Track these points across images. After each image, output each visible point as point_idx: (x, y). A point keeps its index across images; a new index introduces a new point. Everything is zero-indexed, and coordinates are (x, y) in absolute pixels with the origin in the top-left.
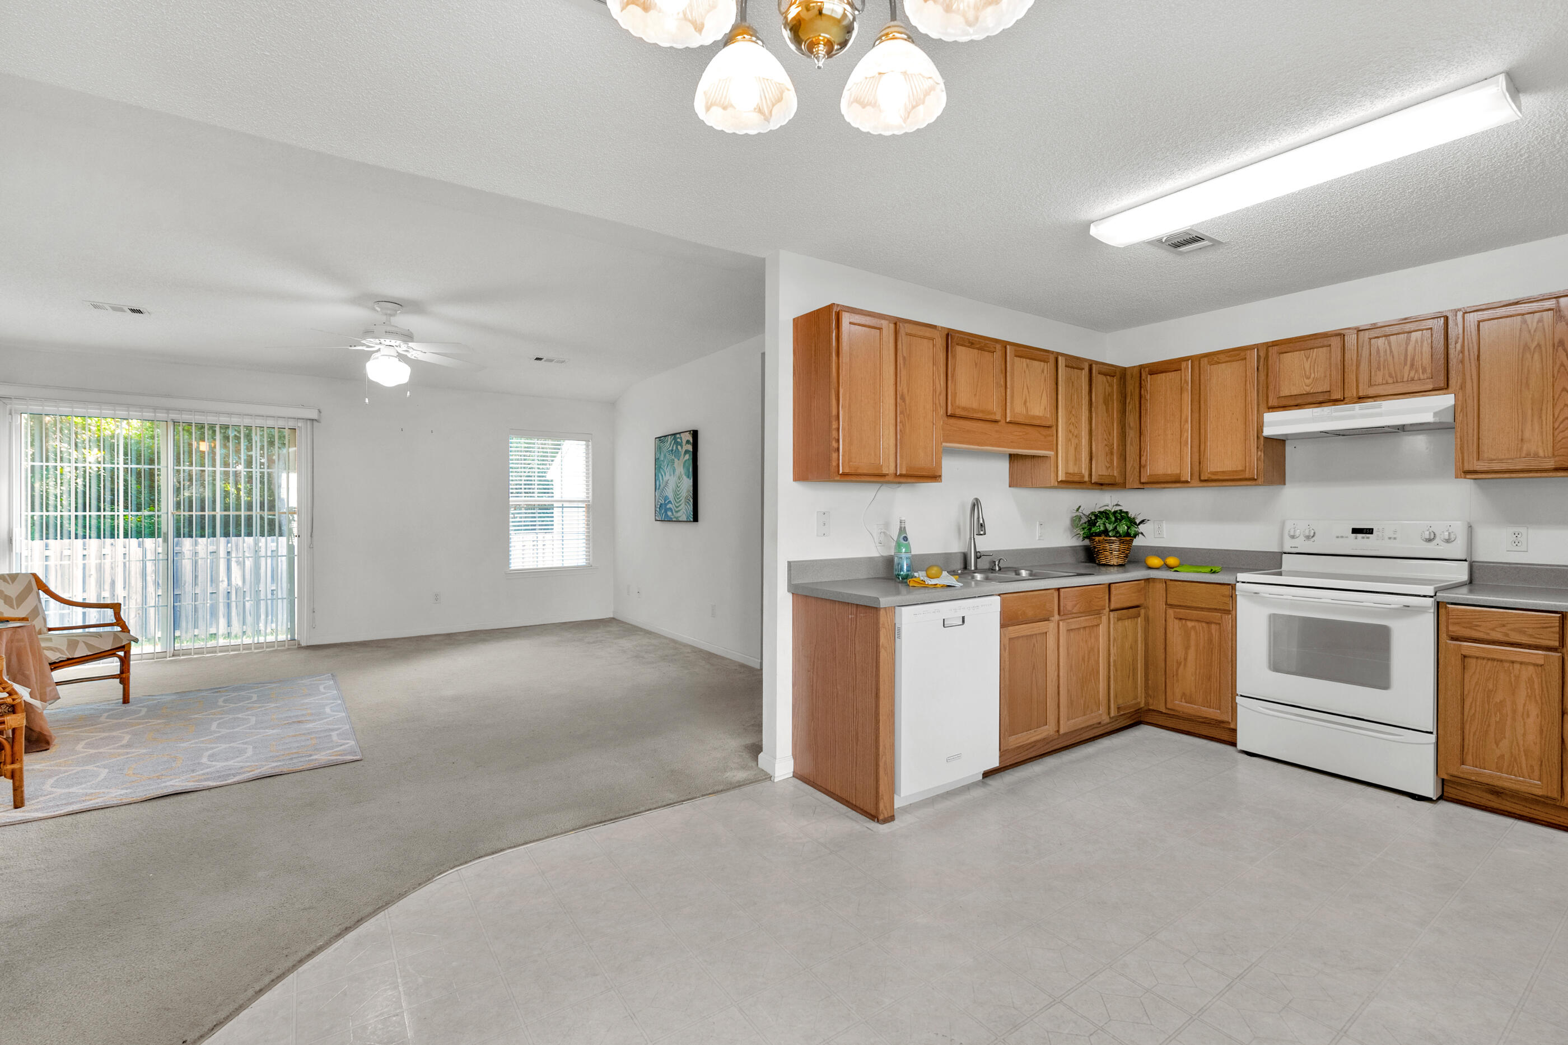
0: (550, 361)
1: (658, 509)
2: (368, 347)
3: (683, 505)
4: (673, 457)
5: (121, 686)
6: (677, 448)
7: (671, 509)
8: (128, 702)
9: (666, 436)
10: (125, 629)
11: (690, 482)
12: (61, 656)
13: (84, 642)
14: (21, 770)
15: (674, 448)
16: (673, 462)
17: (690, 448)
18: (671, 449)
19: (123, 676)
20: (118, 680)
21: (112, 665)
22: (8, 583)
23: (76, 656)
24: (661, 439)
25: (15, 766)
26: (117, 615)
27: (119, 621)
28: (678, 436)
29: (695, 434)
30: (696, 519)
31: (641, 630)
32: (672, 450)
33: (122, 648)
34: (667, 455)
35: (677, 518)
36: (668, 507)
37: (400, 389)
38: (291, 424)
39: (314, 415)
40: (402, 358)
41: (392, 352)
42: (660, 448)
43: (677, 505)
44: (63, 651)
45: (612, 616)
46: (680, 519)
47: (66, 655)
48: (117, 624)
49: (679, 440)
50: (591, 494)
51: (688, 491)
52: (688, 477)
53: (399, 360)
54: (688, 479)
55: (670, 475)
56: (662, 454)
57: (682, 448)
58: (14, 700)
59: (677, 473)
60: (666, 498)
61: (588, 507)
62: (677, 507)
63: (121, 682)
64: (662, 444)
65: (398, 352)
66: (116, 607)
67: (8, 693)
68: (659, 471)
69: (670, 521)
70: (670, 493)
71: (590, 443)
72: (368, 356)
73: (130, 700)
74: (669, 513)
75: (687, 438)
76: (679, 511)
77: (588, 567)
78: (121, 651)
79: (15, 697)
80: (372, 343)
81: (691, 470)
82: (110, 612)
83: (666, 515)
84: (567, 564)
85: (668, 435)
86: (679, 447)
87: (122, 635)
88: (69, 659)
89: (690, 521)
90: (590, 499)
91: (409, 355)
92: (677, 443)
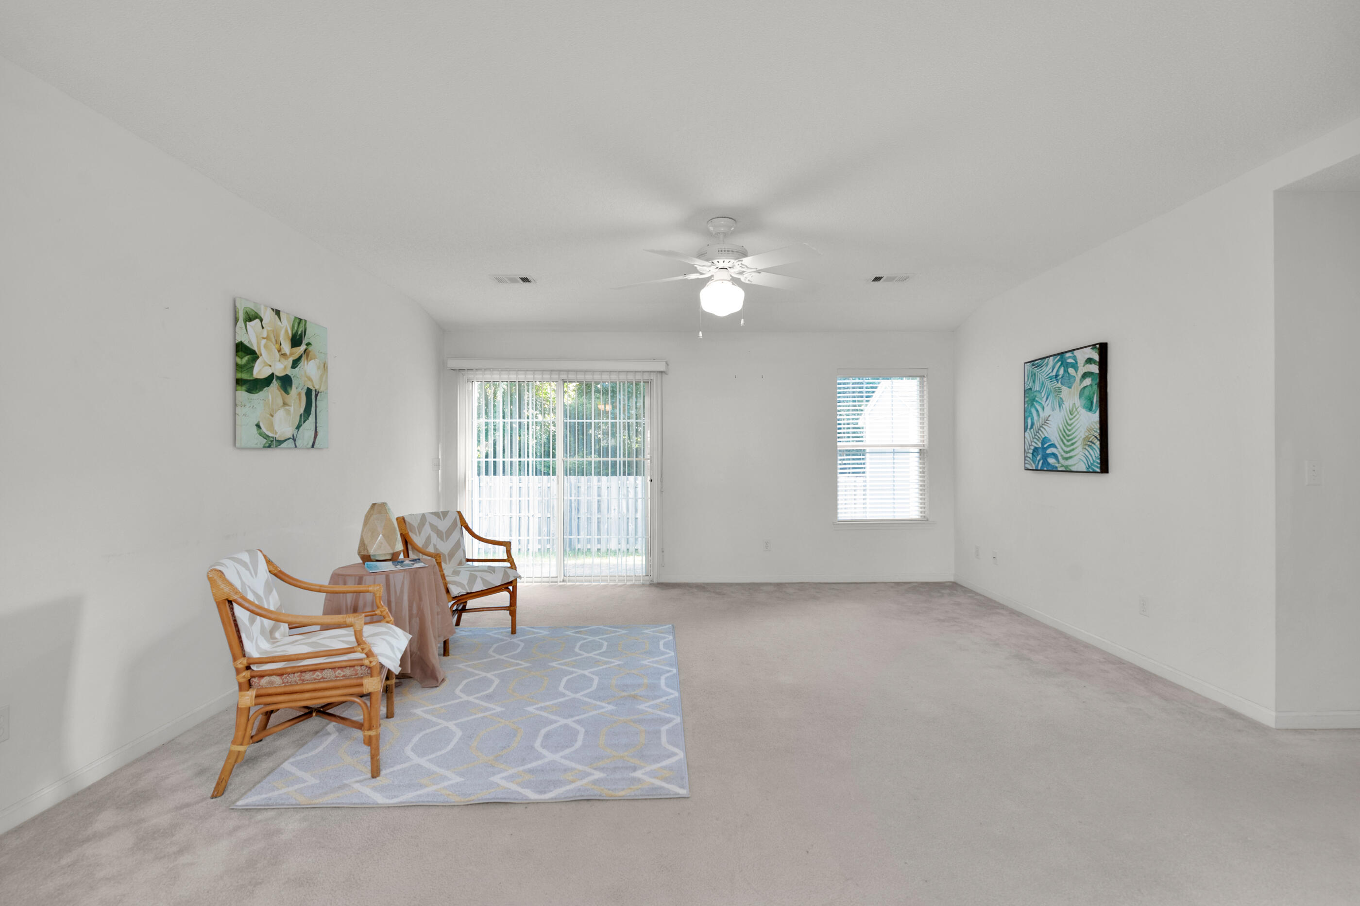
0: (890, 279)
1: (1030, 455)
2: (702, 274)
3: (1080, 449)
4: (1059, 385)
5: (510, 617)
6: (1066, 371)
7: (1055, 456)
8: (515, 633)
9: (1045, 358)
10: (513, 566)
11: (1096, 417)
12: (462, 591)
13: (481, 577)
14: (378, 737)
15: (1061, 372)
16: (1058, 391)
17: (1095, 369)
18: (1054, 373)
19: (512, 608)
20: (508, 612)
21: (503, 598)
22: (441, 520)
23: (473, 591)
24: (1036, 363)
25: (372, 733)
26: (509, 552)
27: (510, 559)
28: (1068, 355)
29: (1103, 349)
30: (1104, 468)
31: (1003, 607)
32: (1057, 376)
33: (510, 583)
34: (1047, 383)
35: (1066, 467)
36: (1049, 451)
37: (734, 318)
38: (646, 377)
39: (661, 367)
40: (735, 281)
41: (724, 274)
42: (1034, 375)
43: (1068, 449)
44: (465, 586)
45: (952, 579)
46: (1073, 469)
47: (466, 589)
48: (509, 561)
49: (1070, 361)
50: (926, 438)
51: (1089, 430)
52: (1090, 410)
53: (733, 284)
54: (1090, 414)
55: (1053, 410)
56: (1037, 382)
57: (1076, 372)
58: (371, 662)
59: (1067, 405)
60: (1044, 440)
61: (921, 452)
62: (1067, 452)
63: (510, 614)
64: (1036, 370)
65: (731, 276)
66: (507, 545)
67: (366, 654)
68: (1032, 405)
69: (1054, 470)
70: (1052, 432)
71: (925, 379)
72: (703, 282)
73: (517, 631)
74: (1051, 461)
75: (1087, 356)
76: (1071, 457)
77: (923, 521)
78: (510, 586)
79: (371, 659)
80: (705, 268)
81: (1095, 399)
82: (502, 549)
83: (1045, 462)
84: (899, 516)
85: (1049, 357)
86: (1071, 371)
87: (510, 571)
88: (468, 593)
89: (1098, 472)
90: (926, 443)
91: (742, 278)
92: (1066, 365)
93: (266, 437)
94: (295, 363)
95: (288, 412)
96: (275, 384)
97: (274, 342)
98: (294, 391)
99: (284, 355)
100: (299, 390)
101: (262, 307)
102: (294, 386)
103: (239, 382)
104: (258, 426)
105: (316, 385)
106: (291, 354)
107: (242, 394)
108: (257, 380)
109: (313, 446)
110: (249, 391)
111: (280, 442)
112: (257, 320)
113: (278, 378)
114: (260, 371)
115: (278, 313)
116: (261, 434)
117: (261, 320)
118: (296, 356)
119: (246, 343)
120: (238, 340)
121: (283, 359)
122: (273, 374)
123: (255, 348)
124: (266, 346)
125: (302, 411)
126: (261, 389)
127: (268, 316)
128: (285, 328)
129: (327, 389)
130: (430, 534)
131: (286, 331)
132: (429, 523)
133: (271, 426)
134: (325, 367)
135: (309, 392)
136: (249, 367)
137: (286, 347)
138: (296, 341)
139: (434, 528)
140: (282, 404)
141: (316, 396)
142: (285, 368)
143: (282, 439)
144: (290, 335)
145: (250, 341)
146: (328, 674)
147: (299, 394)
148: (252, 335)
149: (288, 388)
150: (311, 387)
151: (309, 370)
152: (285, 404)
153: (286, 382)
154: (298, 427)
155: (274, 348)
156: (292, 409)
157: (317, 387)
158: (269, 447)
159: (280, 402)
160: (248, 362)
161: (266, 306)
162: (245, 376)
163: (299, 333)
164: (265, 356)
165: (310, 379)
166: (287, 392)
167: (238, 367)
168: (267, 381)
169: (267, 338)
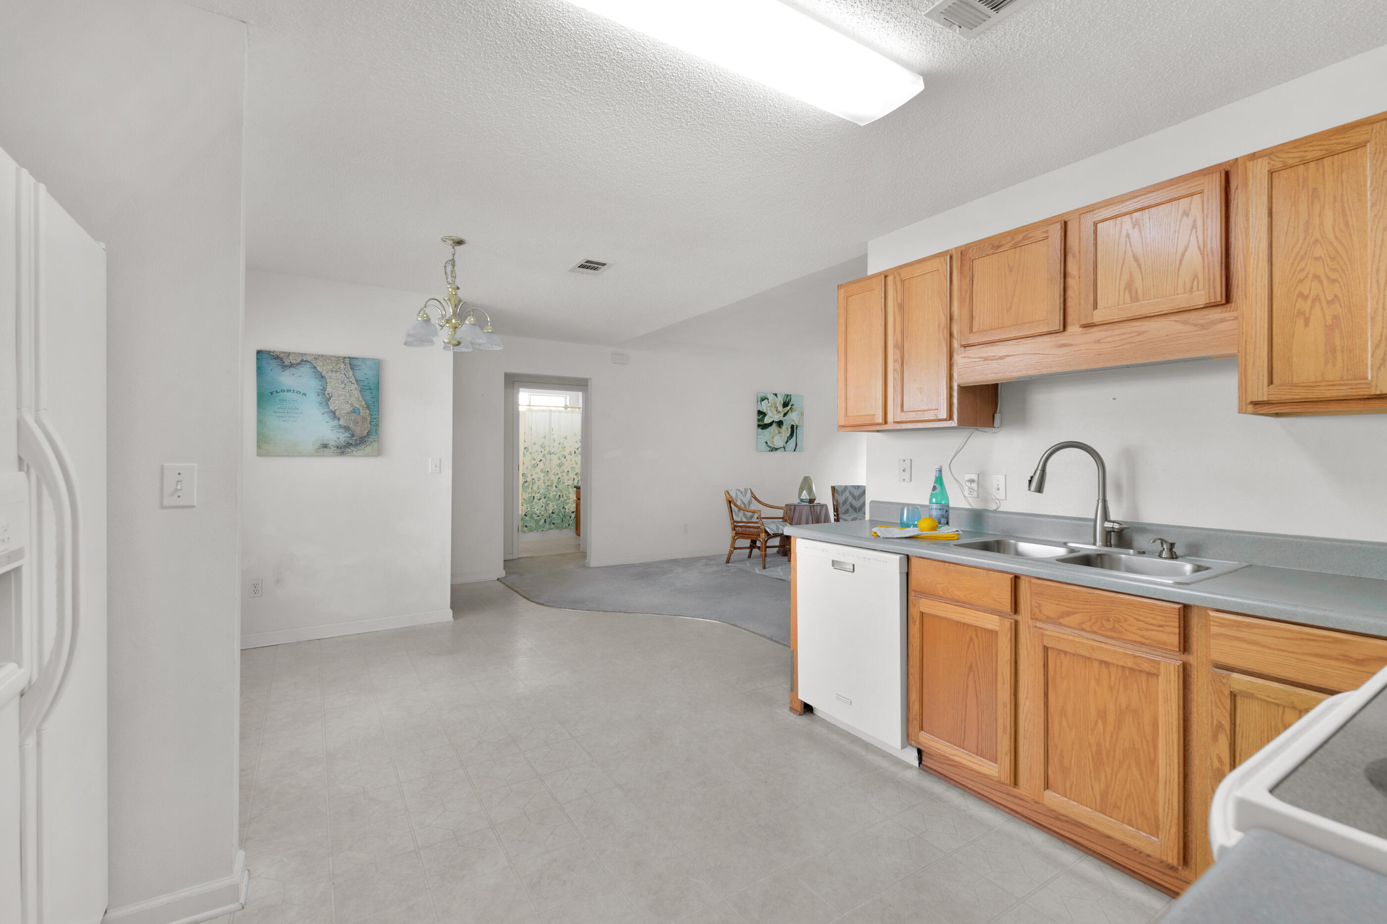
93: (770, 447)
94: (785, 415)
95: (781, 436)
96: (774, 424)
97: (774, 407)
98: (784, 427)
99: (779, 412)
100: (787, 426)
101: (769, 394)
102: (784, 425)
103: (759, 426)
104: (766, 443)
105: (796, 423)
106: (782, 411)
107: (760, 430)
108: (766, 424)
109: (795, 450)
110: (762, 429)
111: (777, 449)
112: (766, 400)
113: (776, 422)
114: (767, 420)
115: (776, 395)
116: (767, 446)
117: (768, 399)
118: (785, 412)
119: (761, 410)
120: (758, 409)
121: (778, 414)
122: (773, 421)
123: (765, 411)
124: (770, 410)
125: (789, 435)
126: (768, 428)
127: (771, 397)
128: (780, 400)
129: (803, 424)
130: (848, 497)
131: (780, 402)
132: (849, 491)
133: (773, 443)
134: (802, 414)
135: (792, 427)
136: (762, 419)
137: (780, 408)
138: (785, 405)
139: (850, 493)
140: (778, 433)
141: (797, 428)
142: (780, 417)
143: (778, 448)
144: (782, 403)
145: (763, 410)
146: (752, 529)
147: (787, 428)
148: (764, 407)
149: (781, 426)
150: (794, 424)
151: (793, 417)
152: (779, 433)
153: (780, 424)
154: (786, 442)
155: (774, 410)
156: (783, 435)
157: (797, 424)
158: (772, 451)
159: (777, 432)
160: (762, 417)
161: (770, 394)
162: (760, 423)
163: (787, 401)
164: (769, 414)
165: (793, 421)
166: (780, 427)
167: (759, 420)
168: (771, 424)
169: (771, 406)
